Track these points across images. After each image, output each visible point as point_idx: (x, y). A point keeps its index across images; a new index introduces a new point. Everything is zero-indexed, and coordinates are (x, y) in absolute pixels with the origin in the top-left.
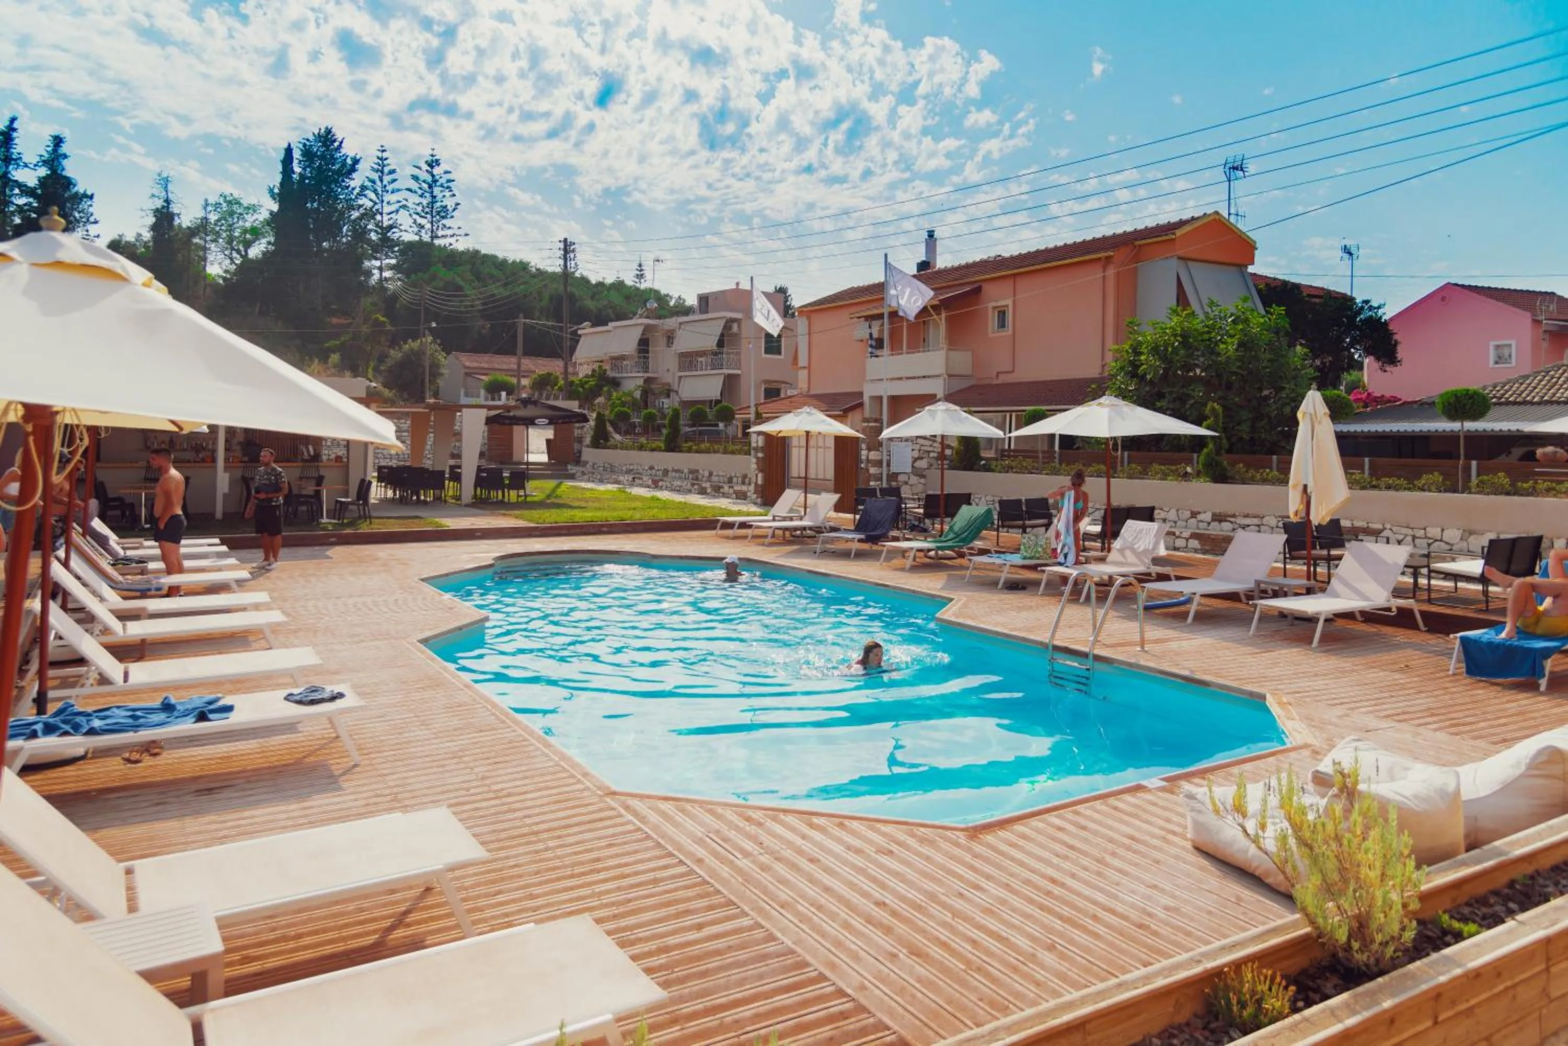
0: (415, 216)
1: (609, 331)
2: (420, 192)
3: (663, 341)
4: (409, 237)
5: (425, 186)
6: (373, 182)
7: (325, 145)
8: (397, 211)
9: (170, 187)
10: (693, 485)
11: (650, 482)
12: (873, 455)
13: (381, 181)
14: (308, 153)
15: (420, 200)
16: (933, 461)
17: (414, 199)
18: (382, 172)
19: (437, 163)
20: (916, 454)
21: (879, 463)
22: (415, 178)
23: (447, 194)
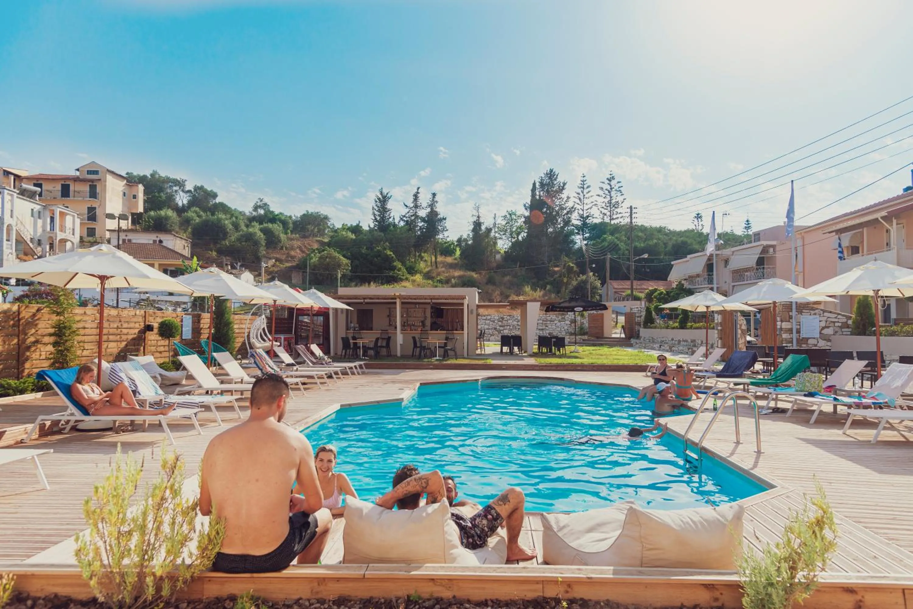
0: (601, 209)
1: (688, 261)
2: (604, 196)
3: (722, 264)
4: (597, 221)
5: (607, 192)
6: (579, 194)
7: (550, 178)
8: (591, 208)
9: (480, 210)
10: (689, 349)
11: (668, 348)
12: (785, 325)
13: (583, 192)
14: (542, 185)
15: (604, 200)
16: (837, 329)
17: (601, 199)
18: (583, 188)
19: (613, 178)
20: (823, 324)
21: (790, 331)
22: (602, 189)
23: (619, 194)
